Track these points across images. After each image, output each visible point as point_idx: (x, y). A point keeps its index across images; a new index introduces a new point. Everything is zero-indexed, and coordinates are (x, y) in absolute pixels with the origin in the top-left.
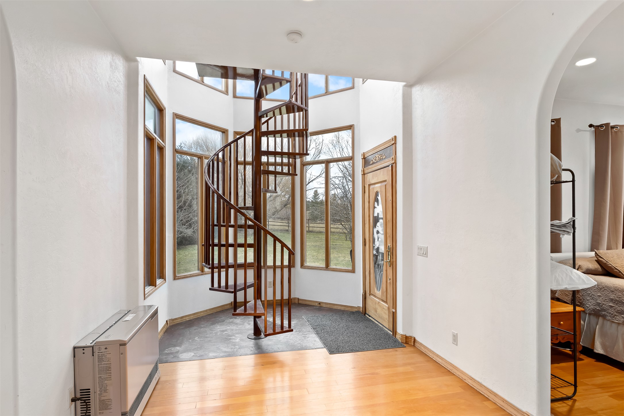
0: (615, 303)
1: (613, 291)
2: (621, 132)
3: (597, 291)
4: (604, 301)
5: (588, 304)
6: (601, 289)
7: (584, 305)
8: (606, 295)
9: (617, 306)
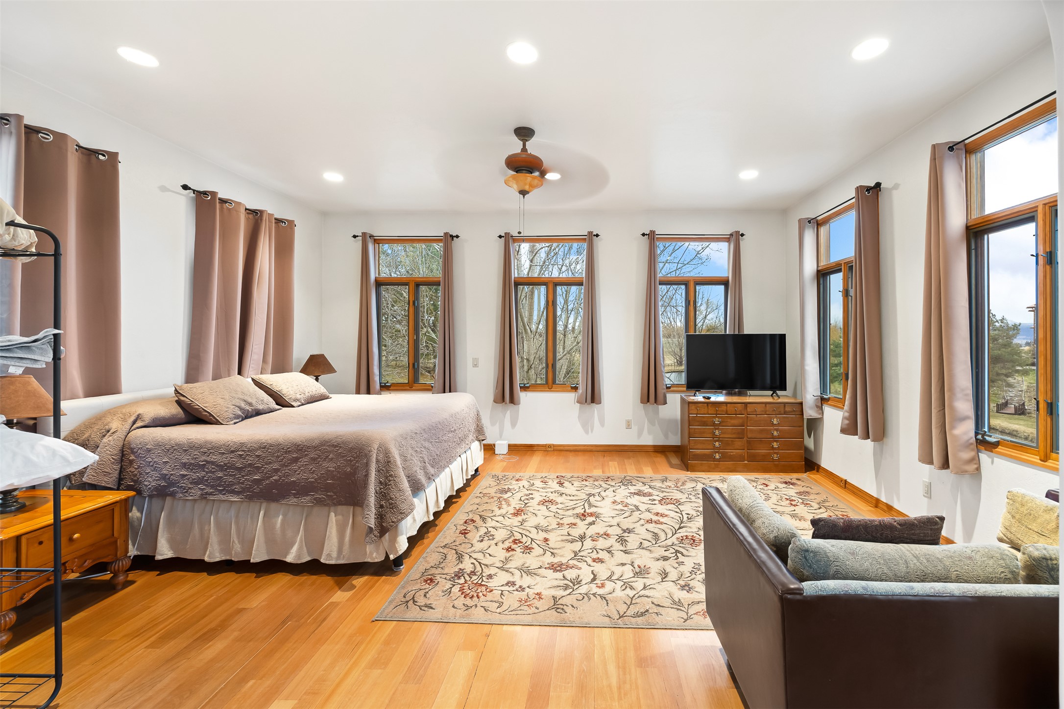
0: (189, 468)
1: (187, 451)
2: (236, 211)
3: (161, 455)
4: (173, 470)
5: (147, 481)
6: (168, 450)
7: (141, 483)
8: (176, 458)
9: (191, 474)
